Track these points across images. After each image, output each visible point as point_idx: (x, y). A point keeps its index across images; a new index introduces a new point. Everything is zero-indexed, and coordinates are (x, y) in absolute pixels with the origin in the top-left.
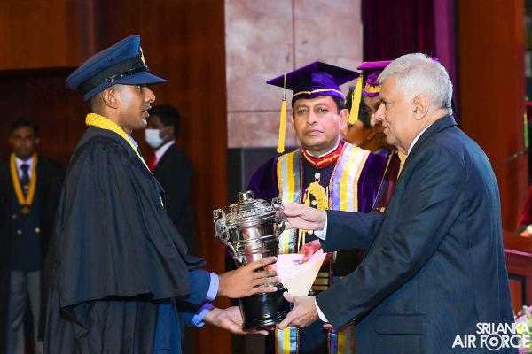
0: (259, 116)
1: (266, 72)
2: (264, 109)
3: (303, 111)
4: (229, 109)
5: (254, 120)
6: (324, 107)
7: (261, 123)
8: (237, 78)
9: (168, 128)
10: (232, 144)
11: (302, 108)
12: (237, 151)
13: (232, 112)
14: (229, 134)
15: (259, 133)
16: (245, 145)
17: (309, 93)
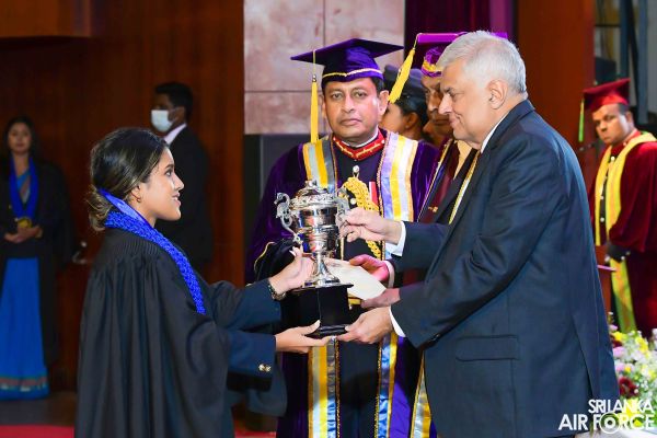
0: (281, 97)
1: (291, 46)
2: (287, 89)
3: (337, 96)
4: (246, 88)
5: (276, 101)
6: (361, 91)
7: (284, 106)
8: (257, 53)
9: (178, 109)
10: (249, 130)
11: (337, 93)
12: (256, 138)
13: (249, 92)
14: (246, 118)
15: (281, 117)
16: (265, 131)
17: (345, 75)
